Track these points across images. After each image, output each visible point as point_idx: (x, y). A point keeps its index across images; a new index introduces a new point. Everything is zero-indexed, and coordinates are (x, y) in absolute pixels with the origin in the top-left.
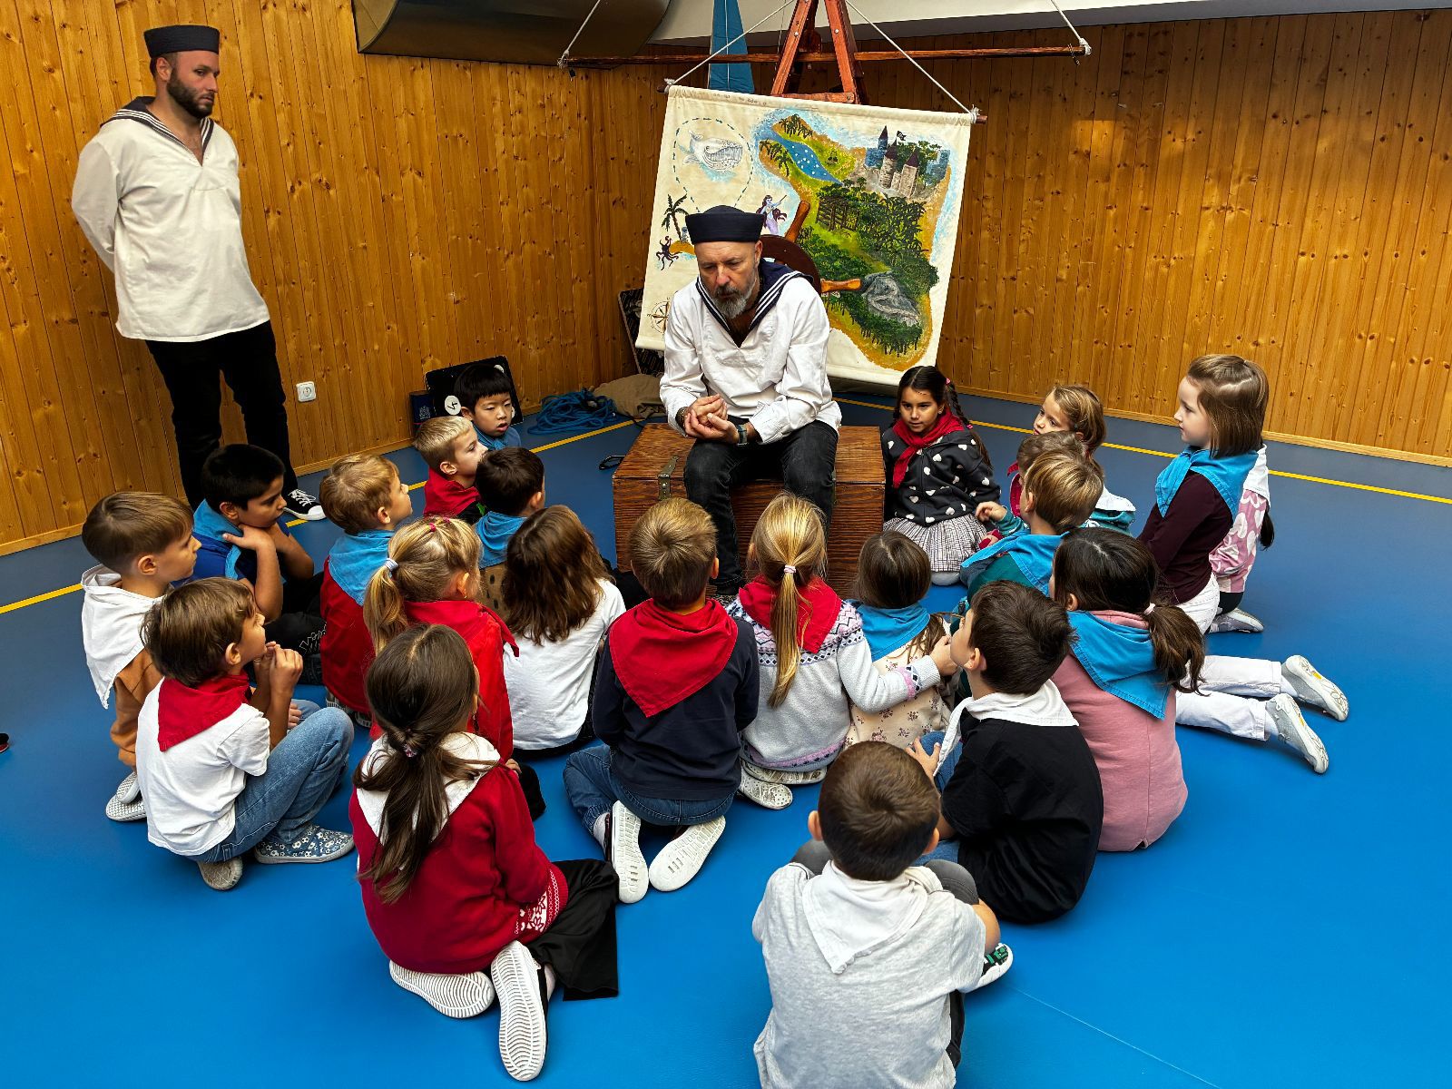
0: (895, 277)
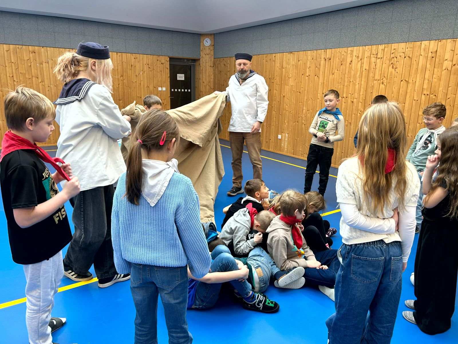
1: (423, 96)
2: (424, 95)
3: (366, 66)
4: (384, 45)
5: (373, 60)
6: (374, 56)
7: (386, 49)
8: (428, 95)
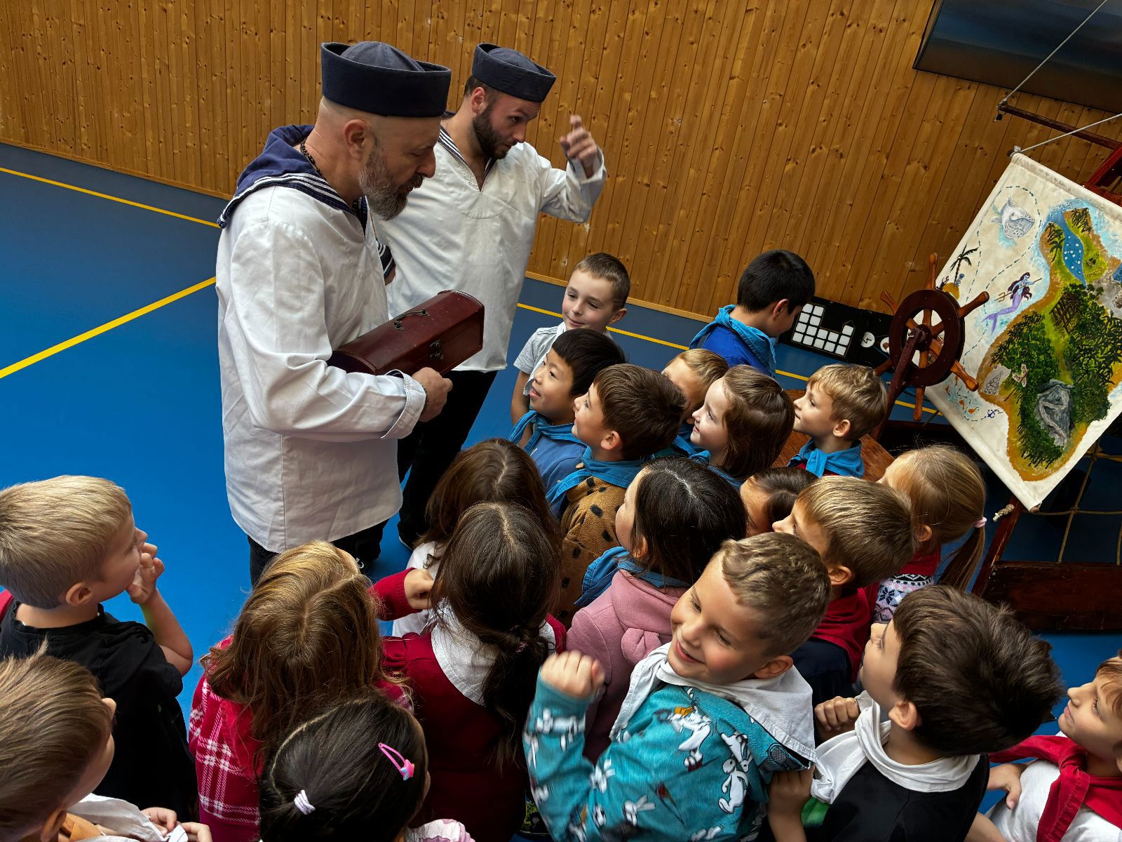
1: (320, 20)
2: (322, 17)
8: (329, 18)
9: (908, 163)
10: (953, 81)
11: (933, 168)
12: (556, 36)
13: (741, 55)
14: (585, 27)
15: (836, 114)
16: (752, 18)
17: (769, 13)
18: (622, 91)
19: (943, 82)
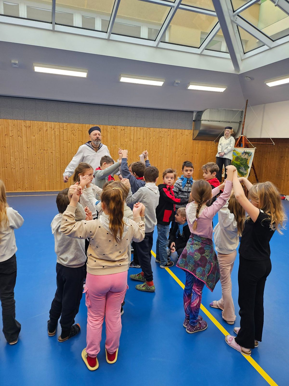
0: (244, 167)
3: (57, 133)
4: (66, 123)
5: (61, 130)
6: (62, 128)
7: (68, 126)
9: (195, 154)
10: (198, 141)
11: (199, 153)
12: (138, 144)
13: (168, 142)
14: (143, 142)
15: (184, 148)
16: (169, 136)
17: (171, 135)
18: (151, 151)
19: (197, 141)
